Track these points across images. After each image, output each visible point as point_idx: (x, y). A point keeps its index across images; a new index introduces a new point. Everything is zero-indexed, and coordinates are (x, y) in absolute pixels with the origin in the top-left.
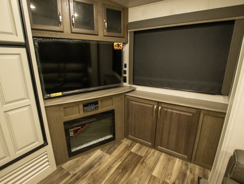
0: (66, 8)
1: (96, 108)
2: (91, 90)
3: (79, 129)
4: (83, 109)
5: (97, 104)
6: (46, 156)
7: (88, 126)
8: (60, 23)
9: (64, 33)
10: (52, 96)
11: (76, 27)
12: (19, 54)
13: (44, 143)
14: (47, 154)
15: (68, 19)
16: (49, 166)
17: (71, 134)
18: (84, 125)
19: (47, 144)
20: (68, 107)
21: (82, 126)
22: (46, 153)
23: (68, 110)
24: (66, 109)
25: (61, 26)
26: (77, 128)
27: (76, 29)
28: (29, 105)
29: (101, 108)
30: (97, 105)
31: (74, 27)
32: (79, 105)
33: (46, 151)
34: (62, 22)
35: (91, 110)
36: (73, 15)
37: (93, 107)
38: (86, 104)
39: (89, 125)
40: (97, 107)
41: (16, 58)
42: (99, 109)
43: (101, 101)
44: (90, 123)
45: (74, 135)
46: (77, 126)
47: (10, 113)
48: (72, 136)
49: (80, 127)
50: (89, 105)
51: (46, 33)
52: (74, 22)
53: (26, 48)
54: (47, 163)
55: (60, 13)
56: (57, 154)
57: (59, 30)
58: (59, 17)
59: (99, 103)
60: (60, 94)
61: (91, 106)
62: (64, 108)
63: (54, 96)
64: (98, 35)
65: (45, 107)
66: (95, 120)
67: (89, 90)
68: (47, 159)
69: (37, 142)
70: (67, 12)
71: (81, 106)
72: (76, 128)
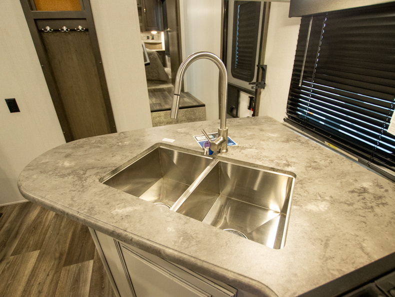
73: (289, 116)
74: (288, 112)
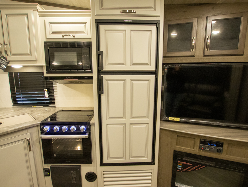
0: (202, 30)
1: (218, 151)
2: (217, 124)
3: (190, 166)
4: (200, 145)
5: (222, 146)
6: (150, 174)
7: (201, 168)
8: (192, 47)
9: (195, 57)
10: (170, 120)
11: (211, 49)
12: (149, 80)
13: (152, 162)
14: (151, 173)
15: (203, 42)
16: (150, 185)
17: (179, 166)
18: (197, 164)
19: (154, 164)
20: (182, 136)
21: (194, 164)
22: (151, 171)
23: (181, 139)
24: (179, 138)
25: (193, 50)
26: (187, 164)
27: (210, 51)
28: (148, 124)
29: (227, 154)
30: (221, 148)
31: (207, 50)
32: (195, 138)
33: (151, 170)
34: (195, 46)
35: (210, 151)
36: (209, 37)
37: (214, 148)
38: (205, 142)
39: (203, 167)
40: (220, 151)
41: (147, 83)
42: (223, 154)
43: (229, 144)
44: (206, 166)
45: (182, 169)
46: (187, 162)
47: (133, 126)
48: (179, 169)
49: (191, 165)
50: (209, 144)
51: (177, 59)
52: (208, 44)
53: (155, 75)
54: (150, 181)
55: (194, 38)
56: (161, 179)
57: (190, 55)
58: (192, 42)
59: (225, 146)
60: (178, 119)
61: (211, 145)
62: (177, 136)
63: (172, 120)
64: (242, 55)
65: (160, 129)
66: (214, 165)
67: (214, 124)
68: (150, 178)
69: (146, 158)
70: (202, 34)
71: (198, 142)
72: (185, 163)
73: (14, 104)
74: (13, 102)
